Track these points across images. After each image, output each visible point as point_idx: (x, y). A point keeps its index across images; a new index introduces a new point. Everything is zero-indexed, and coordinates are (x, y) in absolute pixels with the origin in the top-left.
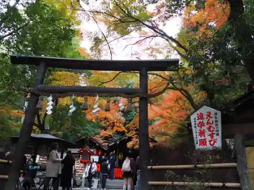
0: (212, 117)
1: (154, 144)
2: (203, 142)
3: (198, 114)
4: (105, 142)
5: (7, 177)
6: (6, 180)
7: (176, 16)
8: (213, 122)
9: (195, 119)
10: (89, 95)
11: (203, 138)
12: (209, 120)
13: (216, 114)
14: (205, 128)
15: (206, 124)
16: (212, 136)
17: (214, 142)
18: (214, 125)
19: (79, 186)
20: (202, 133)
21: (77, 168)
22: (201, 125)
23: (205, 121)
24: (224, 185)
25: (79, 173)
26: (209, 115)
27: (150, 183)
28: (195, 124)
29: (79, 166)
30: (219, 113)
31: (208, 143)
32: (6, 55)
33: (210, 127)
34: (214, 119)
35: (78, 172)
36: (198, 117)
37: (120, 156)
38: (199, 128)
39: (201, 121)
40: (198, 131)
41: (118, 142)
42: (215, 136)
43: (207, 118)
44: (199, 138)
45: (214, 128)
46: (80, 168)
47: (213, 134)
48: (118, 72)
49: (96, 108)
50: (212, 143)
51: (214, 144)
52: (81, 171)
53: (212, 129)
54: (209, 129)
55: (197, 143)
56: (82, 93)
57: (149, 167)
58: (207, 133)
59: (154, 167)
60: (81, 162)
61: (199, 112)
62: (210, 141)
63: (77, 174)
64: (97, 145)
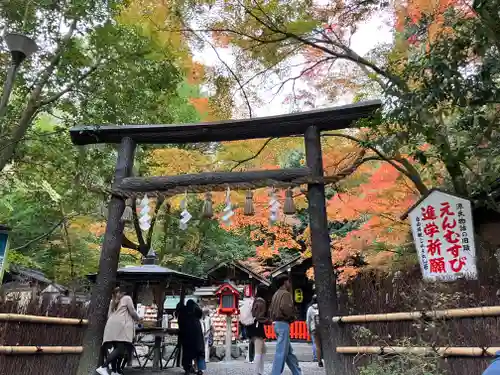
0: (452, 214)
1: (358, 269)
2: (438, 265)
3: (423, 209)
4: (267, 270)
5: (79, 349)
6: (78, 354)
7: (376, 9)
8: (455, 223)
9: (418, 219)
10: (214, 189)
11: (436, 256)
12: (446, 219)
13: (460, 205)
14: (440, 236)
15: (440, 229)
16: (455, 250)
17: (462, 263)
18: (456, 229)
19: (221, 359)
20: (434, 247)
21: (216, 324)
22: (431, 229)
23: (439, 222)
24: (484, 351)
25: (219, 334)
26: (445, 210)
27: (340, 349)
28: (419, 230)
29: (218, 319)
30: (467, 204)
31: (448, 266)
32: (63, 130)
33: (450, 233)
34: (456, 217)
35: (218, 331)
36: (424, 215)
37: (297, 296)
38: (428, 238)
39: (431, 222)
40: (426, 244)
41: (289, 270)
42: (461, 251)
43: (442, 216)
44: (429, 256)
45: (459, 236)
46: (221, 324)
47: (457, 247)
48: (266, 139)
49: (228, 212)
50: (456, 265)
51: (460, 268)
52: (223, 329)
53: (453, 237)
54: (448, 237)
55: (426, 267)
56: (200, 187)
57: (335, 319)
58: (445, 245)
59: (345, 318)
60: (221, 312)
61: (425, 205)
62: (452, 262)
63: (216, 334)
64: (251, 277)
